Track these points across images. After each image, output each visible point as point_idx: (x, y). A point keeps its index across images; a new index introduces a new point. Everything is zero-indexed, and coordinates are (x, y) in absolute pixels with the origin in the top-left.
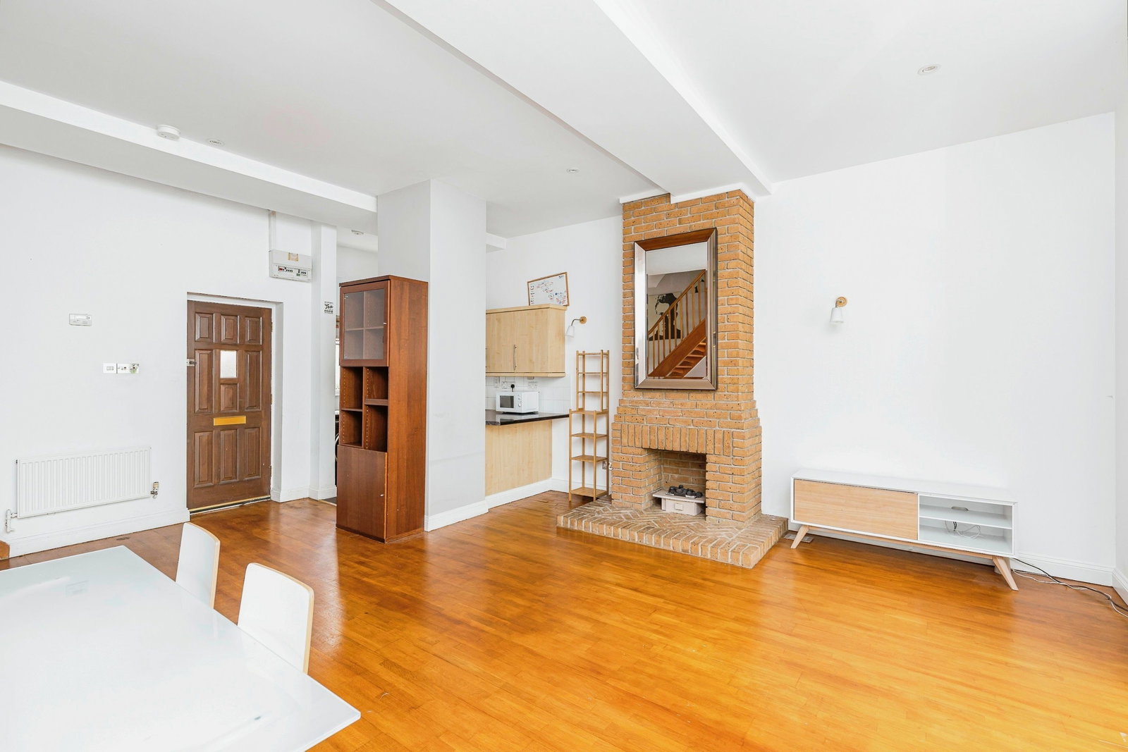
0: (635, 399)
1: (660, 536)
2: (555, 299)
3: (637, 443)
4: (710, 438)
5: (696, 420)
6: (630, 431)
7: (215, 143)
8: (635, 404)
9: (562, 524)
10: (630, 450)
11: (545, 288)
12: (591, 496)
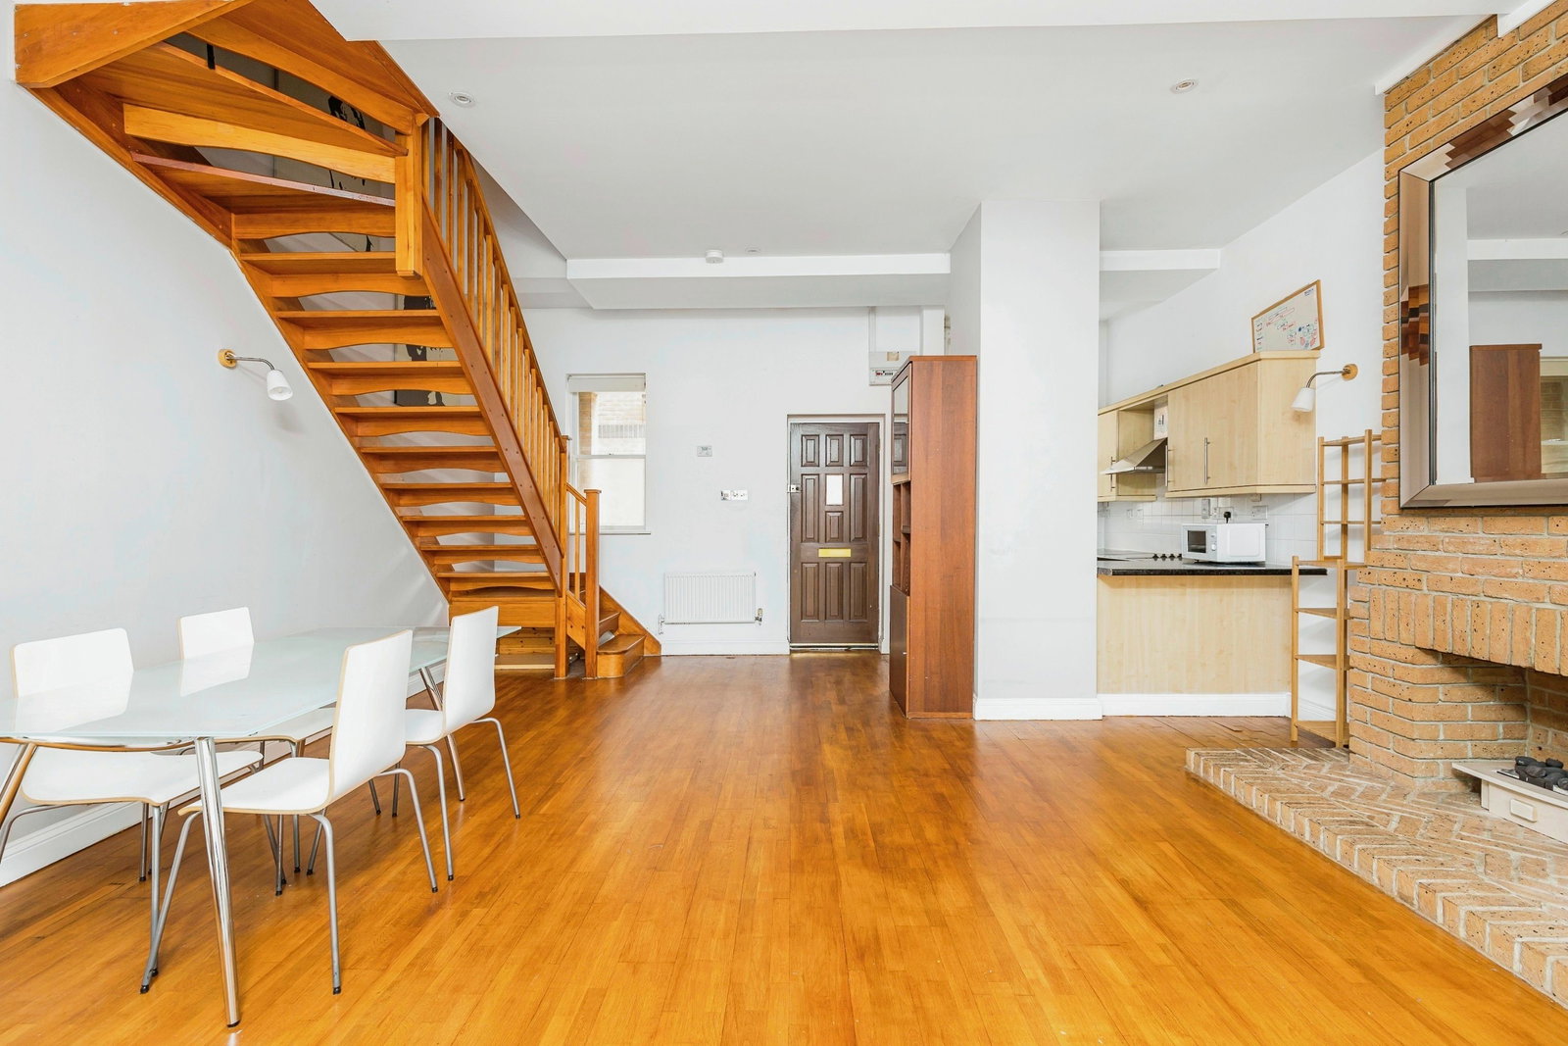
0: (1410, 533)
1: (1353, 844)
2: (1298, 341)
3: (1404, 635)
6: (1389, 607)
7: (753, 251)
8: (1406, 546)
9: (1191, 767)
10: (1391, 649)
11: (1281, 322)
12: (1331, 738)
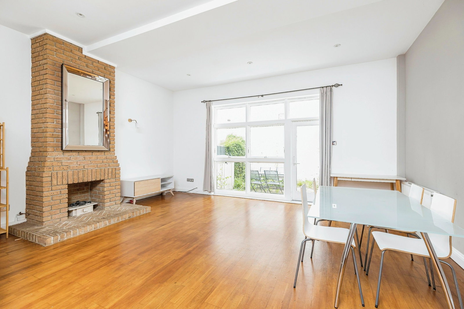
3: (63, 182)
4: (107, 172)
5: (99, 165)
10: (59, 187)
